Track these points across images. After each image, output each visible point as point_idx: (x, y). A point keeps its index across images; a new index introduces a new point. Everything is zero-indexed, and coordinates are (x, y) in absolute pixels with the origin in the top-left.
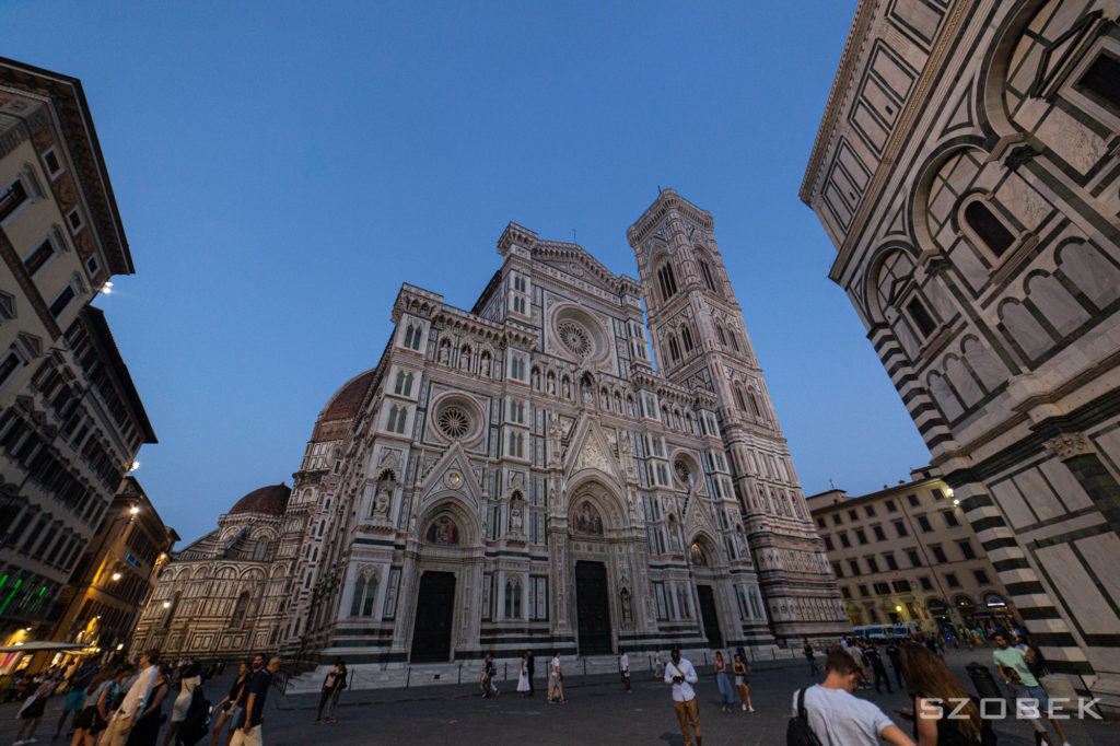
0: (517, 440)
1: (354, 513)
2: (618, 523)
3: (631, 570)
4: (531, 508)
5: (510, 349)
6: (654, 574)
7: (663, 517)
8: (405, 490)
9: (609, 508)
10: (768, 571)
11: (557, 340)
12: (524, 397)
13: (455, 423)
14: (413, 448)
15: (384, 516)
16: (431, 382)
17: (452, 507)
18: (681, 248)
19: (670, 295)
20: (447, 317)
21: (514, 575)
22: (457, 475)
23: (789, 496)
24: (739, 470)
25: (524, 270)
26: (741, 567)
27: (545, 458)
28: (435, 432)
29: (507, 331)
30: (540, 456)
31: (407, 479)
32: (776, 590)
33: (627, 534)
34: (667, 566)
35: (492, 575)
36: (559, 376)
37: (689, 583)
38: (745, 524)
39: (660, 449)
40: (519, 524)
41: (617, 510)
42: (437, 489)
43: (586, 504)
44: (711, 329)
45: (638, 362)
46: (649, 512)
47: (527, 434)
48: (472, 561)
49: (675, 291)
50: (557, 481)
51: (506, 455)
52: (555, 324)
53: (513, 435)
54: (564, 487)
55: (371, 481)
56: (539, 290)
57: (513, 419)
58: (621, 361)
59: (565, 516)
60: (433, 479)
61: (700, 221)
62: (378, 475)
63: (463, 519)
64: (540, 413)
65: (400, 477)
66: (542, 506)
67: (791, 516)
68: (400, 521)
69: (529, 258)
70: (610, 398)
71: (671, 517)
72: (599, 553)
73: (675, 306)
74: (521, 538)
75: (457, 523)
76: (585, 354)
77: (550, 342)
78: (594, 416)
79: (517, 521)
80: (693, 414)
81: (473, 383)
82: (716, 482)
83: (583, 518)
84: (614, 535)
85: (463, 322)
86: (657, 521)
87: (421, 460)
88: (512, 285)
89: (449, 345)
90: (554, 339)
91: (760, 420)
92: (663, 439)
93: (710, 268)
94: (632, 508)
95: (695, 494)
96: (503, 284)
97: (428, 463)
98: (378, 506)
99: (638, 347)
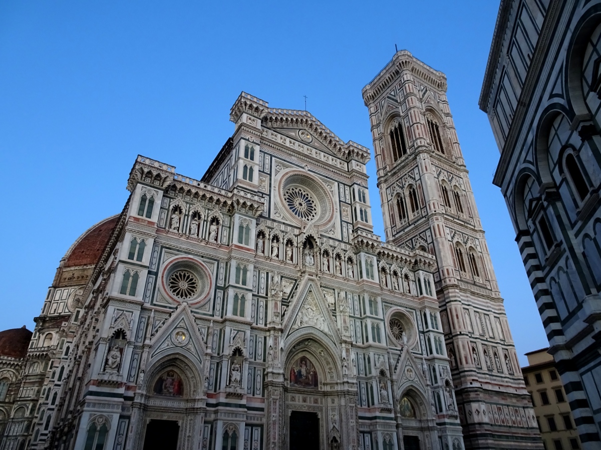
0: (240, 301)
1: (90, 365)
2: (332, 377)
3: (341, 421)
4: (250, 363)
5: (237, 216)
6: (363, 425)
7: (375, 373)
8: (135, 347)
9: (324, 363)
10: (474, 424)
11: (284, 206)
12: (248, 261)
13: (183, 285)
14: (143, 309)
15: (115, 371)
16: (162, 247)
17: (178, 362)
18: (412, 111)
19: (400, 156)
20: (179, 186)
21: (231, 424)
22: (183, 334)
23: (501, 354)
24: (454, 328)
25: (254, 139)
26: (447, 420)
27: (266, 317)
28: (164, 294)
29: (235, 199)
30: (262, 315)
31: (137, 336)
32: (480, 442)
33: (339, 388)
34: (375, 418)
35: (212, 424)
36: (283, 240)
37: (395, 434)
38: (454, 380)
39: (376, 308)
40: (239, 379)
41: (332, 366)
42: (164, 346)
43: (303, 359)
44: (435, 191)
45: (359, 226)
46: (362, 367)
47: (249, 296)
48: (193, 411)
49: (405, 152)
50: (276, 338)
51: (229, 315)
52: (281, 190)
53: (236, 296)
54: (282, 344)
55: (104, 339)
56: (268, 157)
57: (237, 282)
58: (344, 225)
59: (281, 371)
60: (161, 337)
61: (433, 82)
62: (111, 335)
63: (188, 373)
64: (263, 275)
65: (130, 336)
66: (262, 361)
67: (502, 373)
68: (129, 375)
69: (259, 127)
70: (331, 260)
71: (382, 373)
72: (312, 404)
73: (404, 167)
74: (239, 391)
75: (182, 377)
76: (310, 218)
77: (276, 208)
78: (314, 277)
79: (236, 375)
80: (411, 276)
81: (201, 248)
82: (429, 340)
83: (300, 372)
84: (327, 389)
85: (194, 191)
86: (369, 376)
87: (151, 320)
88: (242, 154)
89: (181, 212)
90: (280, 205)
91: (480, 280)
92: (379, 299)
93: (440, 129)
94: (346, 364)
95: (408, 351)
96: (234, 151)
97: (158, 322)
98: (110, 362)
99: (361, 211)
